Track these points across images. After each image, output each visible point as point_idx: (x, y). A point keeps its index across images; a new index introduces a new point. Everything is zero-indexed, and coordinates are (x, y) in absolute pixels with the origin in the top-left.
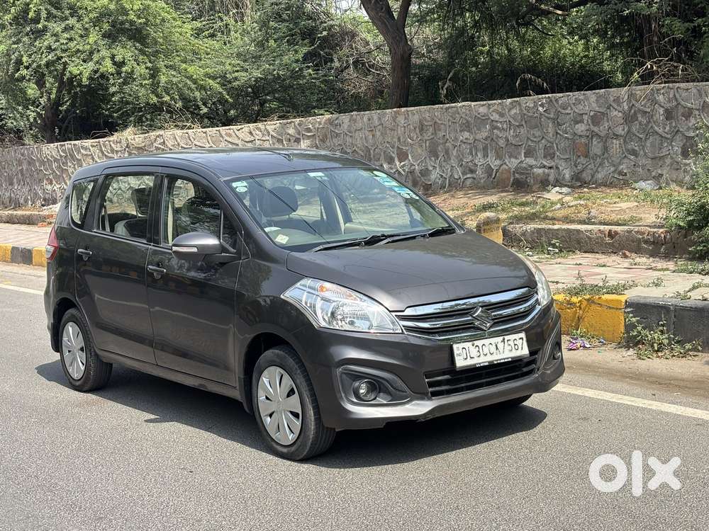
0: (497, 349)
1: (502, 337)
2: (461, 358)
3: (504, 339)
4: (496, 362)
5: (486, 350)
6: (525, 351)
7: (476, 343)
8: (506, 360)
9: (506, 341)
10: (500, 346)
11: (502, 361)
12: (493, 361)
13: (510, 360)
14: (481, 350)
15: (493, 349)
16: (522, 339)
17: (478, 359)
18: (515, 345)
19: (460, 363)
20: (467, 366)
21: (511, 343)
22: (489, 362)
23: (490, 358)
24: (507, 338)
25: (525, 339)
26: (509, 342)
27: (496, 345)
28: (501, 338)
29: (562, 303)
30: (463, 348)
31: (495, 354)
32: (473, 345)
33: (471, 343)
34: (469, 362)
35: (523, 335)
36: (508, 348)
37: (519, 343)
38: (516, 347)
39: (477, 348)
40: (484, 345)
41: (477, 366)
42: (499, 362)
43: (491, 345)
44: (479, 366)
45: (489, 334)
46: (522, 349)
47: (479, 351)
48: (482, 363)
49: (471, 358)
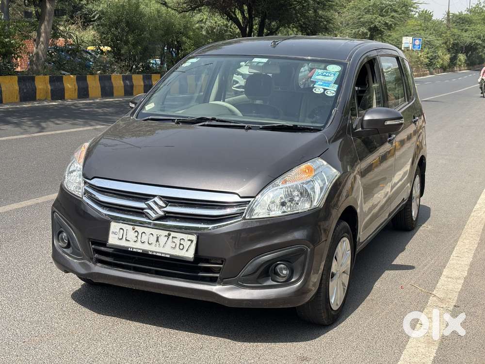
0: (157, 240)
1: (168, 232)
2: (117, 236)
3: (169, 235)
4: (151, 253)
5: (145, 238)
6: (190, 254)
7: (137, 228)
8: (163, 255)
9: (171, 237)
10: (163, 240)
11: (158, 254)
12: (148, 251)
13: (169, 256)
14: (139, 237)
15: (153, 239)
16: (192, 241)
17: (134, 243)
18: (180, 244)
19: (113, 240)
20: (120, 246)
21: (177, 241)
22: (143, 250)
23: (146, 247)
24: (173, 234)
25: (195, 242)
26: (175, 240)
27: (158, 238)
28: (166, 233)
30: (121, 229)
31: (153, 245)
32: (134, 229)
33: (132, 227)
34: (123, 243)
35: (194, 238)
36: (170, 244)
37: (186, 244)
38: (181, 247)
39: (137, 233)
40: (144, 232)
41: (129, 249)
42: (154, 254)
43: (151, 235)
44: (131, 250)
45: (155, 224)
46: (187, 251)
47: (137, 237)
48: (135, 248)
49: (126, 240)
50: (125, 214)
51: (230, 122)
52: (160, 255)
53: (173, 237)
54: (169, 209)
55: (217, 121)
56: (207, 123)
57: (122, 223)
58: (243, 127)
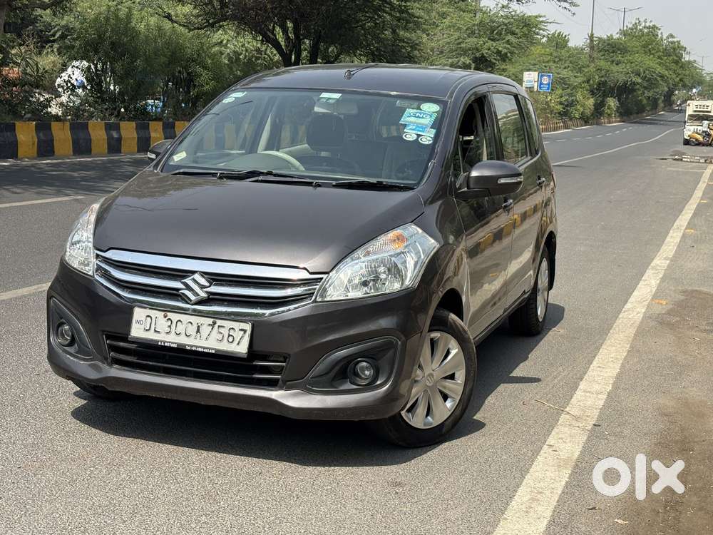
0: (198, 331)
1: (212, 320)
2: (142, 326)
3: (214, 323)
4: (189, 348)
5: (181, 328)
6: (242, 348)
7: (170, 315)
8: (206, 350)
9: (216, 326)
10: (205, 330)
11: (199, 349)
12: (185, 345)
13: (214, 352)
14: (173, 327)
15: (192, 330)
16: (245, 331)
17: (165, 335)
18: (229, 335)
19: (137, 331)
20: (146, 339)
21: (225, 332)
22: (178, 344)
23: (183, 340)
24: (219, 322)
25: (249, 332)
26: (222, 330)
27: (199, 327)
28: (210, 321)
30: (148, 316)
31: (193, 337)
32: (165, 317)
33: (163, 313)
34: (151, 336)
35: (248, 327)
36: (215, 335)
37: (239, 334)
38: (231, 339)
39: (170, 322)
40: (180, 321)
41: (160, 343)
42: (194, 349)
43: (190, 324)
44: (163, 344)
45: (195, 310)
46: (238, 344)
47: (170, 326)
48: (168, 342)
49: (155, 331)
50: (153, 297)
51: (292, 177)
52: (202, 350)
53: (219, 326)
54: (214, 289)
55: (275, 175)
56: (261, 178)
57: (150, 309)
58: (309, 184)
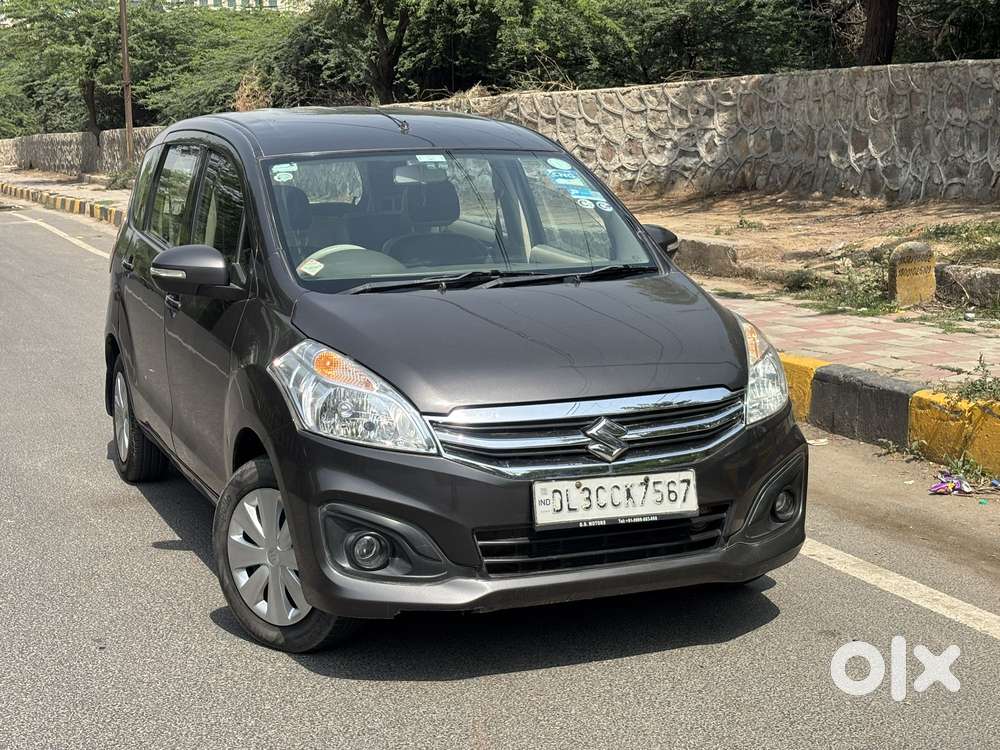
0: (629, 496)
1: (643, 477)
2: (550, 507)
3: (647, 480)
4: (623, 522)
5: (604, 497)
6: (689, 504)
7: (585, 483)
8: (645, 519)
9: (651, 483)
10: (638, 492)
11: (636, 520)
12: (617, 519)
13: (656, 518)
14: (593, 498)
15: (620, 496)
16: (688, 482)
17: (585, 512)
18: (670, 492)
19: (545, 516)
20: (560, 524)
21: (662, 488)
22: (607, 520)
23: (611, 513)
24: (653, 478)
25: (693, 483)
26: (658, 487)
27: (628, 491)
28: (641, 478)
29: (943, 408)
30: (555, 491)
31: (623, 506)
32: (579, 487)
33: (575, 482)
34: (566, 517)
35: (690, 475)
36: (652, 496)
37: (680, 489)
38: (673, 497)
39: (587, 492)
40: (601, 487)
41: (581, 525)
42: (629, 521)
43: (616, 490)
44: (585, 525)
45: (616, 468)
46: (684, 500)
47: (589, 499)
48: (592, 520)
49: (570, 509)
52: (640, 520)
53: (654, 483)
54: (632, 435)
57: (556, 480)
